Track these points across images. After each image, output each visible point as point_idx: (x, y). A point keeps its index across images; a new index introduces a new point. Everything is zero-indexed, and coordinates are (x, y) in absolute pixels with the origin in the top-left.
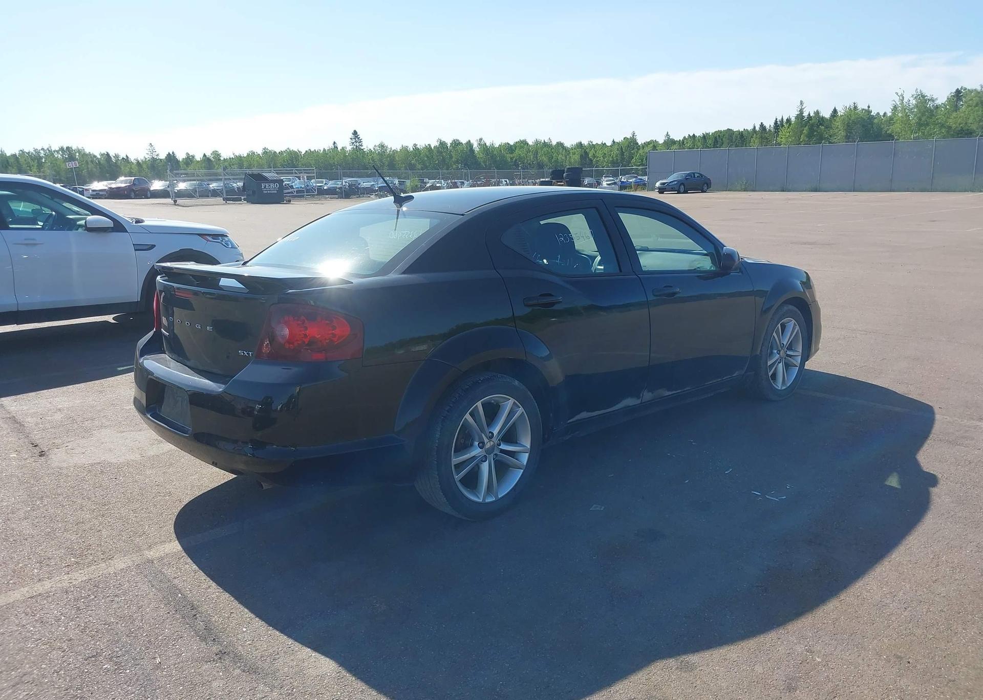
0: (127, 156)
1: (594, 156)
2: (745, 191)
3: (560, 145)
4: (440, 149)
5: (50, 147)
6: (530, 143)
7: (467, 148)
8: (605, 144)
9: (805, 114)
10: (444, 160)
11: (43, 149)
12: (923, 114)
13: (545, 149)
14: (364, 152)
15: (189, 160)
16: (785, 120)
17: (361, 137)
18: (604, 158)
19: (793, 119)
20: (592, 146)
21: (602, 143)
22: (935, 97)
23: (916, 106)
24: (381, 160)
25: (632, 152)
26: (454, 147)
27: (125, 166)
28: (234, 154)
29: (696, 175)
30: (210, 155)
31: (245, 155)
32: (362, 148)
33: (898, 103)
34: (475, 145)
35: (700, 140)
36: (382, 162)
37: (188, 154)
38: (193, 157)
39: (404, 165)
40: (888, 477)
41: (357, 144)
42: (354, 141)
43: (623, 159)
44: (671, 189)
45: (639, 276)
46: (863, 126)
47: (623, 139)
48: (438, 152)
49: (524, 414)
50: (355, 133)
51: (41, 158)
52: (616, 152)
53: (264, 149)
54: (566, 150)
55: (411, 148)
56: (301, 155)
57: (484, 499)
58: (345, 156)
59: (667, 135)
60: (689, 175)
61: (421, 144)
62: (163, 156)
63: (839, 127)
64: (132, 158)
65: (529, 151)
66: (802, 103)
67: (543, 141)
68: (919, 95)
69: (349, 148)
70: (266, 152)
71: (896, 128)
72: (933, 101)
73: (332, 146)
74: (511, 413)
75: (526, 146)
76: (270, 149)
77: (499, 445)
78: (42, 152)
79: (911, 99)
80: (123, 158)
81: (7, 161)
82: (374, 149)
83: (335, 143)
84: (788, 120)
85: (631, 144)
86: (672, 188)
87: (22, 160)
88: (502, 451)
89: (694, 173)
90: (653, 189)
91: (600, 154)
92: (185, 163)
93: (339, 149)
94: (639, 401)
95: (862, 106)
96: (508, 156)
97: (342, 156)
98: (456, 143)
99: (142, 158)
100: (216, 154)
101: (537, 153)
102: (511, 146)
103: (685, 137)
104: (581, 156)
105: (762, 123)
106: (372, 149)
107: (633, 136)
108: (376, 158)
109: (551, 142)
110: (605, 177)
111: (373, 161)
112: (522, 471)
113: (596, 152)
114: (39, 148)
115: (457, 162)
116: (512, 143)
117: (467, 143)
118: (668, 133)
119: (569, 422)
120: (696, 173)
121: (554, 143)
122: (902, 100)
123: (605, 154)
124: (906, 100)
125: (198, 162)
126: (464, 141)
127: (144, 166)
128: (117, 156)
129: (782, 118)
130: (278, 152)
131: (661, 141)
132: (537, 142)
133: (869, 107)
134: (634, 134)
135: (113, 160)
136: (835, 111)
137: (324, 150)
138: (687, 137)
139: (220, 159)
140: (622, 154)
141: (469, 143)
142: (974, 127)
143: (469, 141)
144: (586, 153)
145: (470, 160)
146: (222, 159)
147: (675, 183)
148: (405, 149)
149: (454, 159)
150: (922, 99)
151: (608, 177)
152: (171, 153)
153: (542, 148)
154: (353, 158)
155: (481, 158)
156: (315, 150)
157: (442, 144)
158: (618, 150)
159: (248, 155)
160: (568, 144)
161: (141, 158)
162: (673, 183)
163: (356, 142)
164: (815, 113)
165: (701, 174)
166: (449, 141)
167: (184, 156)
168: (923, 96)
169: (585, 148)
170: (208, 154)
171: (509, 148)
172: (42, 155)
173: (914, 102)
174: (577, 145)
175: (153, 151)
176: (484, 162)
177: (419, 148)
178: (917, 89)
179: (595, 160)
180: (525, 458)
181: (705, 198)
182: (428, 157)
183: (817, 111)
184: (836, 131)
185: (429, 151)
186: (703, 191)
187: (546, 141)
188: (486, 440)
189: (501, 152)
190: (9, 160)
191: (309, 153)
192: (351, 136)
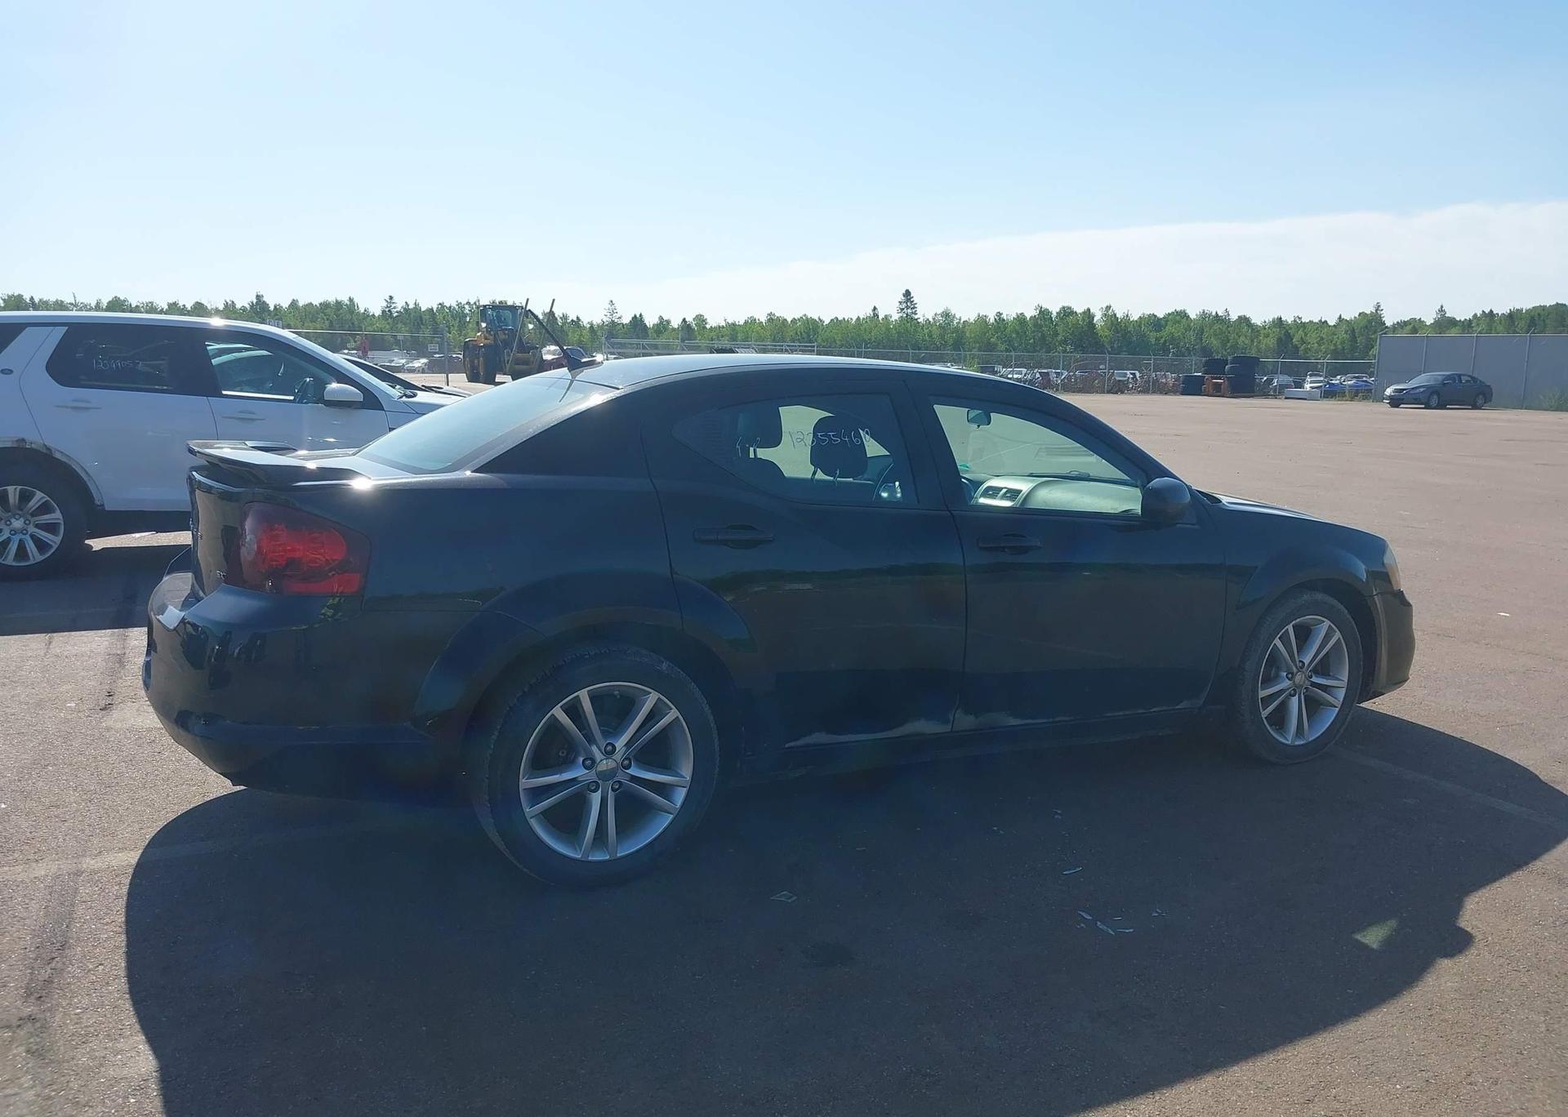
0: (578, 318)
1: (1303, 342)
3: (1244, 320)
4: (1039, 322)
5: (479, 301)
6: (1193, 316)
7: (1083, 320)
8: (1326, 322)
10: (1043, 337)
11: (468, 303)
13: (1216, 327)
14: (918, 323)
15: (663, 326)
17: (915, 300)
18: (1320, 345)
20: (1300, 325)
21: (1320, 321)
24: (942, 336)
25: (1373, 336)
26: (1062, 319)
27: (574, 332)
28: (725, 320)
29: (1464, 379)
30: (691, 320)
31: (742, 323)
32: (916, 317)
34: (1098, 317)
35: (1503, 322)
36: (943, 339)
37: (661, 318)
38: (668, 322)
39: (978, 345)
40: (1370, 925)
41: (909, 311)
42: (904, 305)
43: (1353, 348)
44: (1413, 401)
45: (953, 512)
47: (1357, 316)
48: (1036, 325)
49: (679, 720)
50: (907, 293)
51: (465, 316)
52: (1342, 335)
53: (769, 315)
54: (1253, 330)
55: (992, 319)
56: (822, 325)
57: (586, 854)
58: (888, 329)
59: (1441, 310)
60: (1448, 377)
61: (1010, 314)
62: (626, 320)
64: (585, 321)
65: (1188, 329)
67: (1214, 314)
69: (895, 316)
70: (771, 319)
73: (870, 312)
74: (653, 717)
75: (1184, 320)
76: (777, 315)
77: (628, 767)
78: (467, 307)
80: (572, 320)
81: (421, 317)
82: (934, 319)
83: (875, 308)
85: (1372, 323)
86: (1416, 399)
87: (439, 317)
88: (634, 779)
89: (1460, 376)
90: (1381, 399)
91: (1312, 339)
92: (656, 331)
93: (880, 318)
94: (946, 728)
96: (1152, 336)
97: (883, 329)
98: (1067, 312)
99: (599, 322)
100: (700, 319)
101: (1202, 331)
102: (1159, 319)
103: (1475, 315)
104: (1280, 340)
106: (931, 320)
107: (1376, 310)
108: (936, 333)
109: (1229, 315)
110: (1311, 375)
111: (930, 336)
112: (672, 816)
113: (1306, 335)
114: (464, 302)
115: (1065, 342)
116: (1161, 315)
117: (1084, 313)
118: (1442, 307)
119: (787, 746)
120: (1464, 375)
121: (1234, 317)
123: (1322, 339)
125: (674, 329)
126: (1079, 309)
127: (599, 333)
128: (565, 317)
130: (789, 320)
131: (1429, 321)
132: (1204, 316)
134: (1378, 307)
135: (560, 322)
137: (858, 318)
138: (1479, 315)
139: (704, 328)
140: (1353, 338)
141: (1088, 314)
143: (1089, 310)
144: (1289, 337)
145: (1087, 340)
146: (708, 326)
147: (1422, 390)
148: (982, 320)
149: (1059, 338)
151: (1316, 375)
152: (638, 316)
153: (1211, 326)
154: (899, 333)
155: (1106, 337)
156: (844, 319)
157: (1044, 313)
158: (1346, 332)
159: (746, 322)
160: (1257, 320)
161: (597, 321)
162: (1418, 391)
163: (907, 307)
165: (1473, 378)
166: (1055, 309)
167: (656, 321)
169: (1287, 328)
170: (689, 319)
171: (1154, 323)
172: (467, 311)
174: (1273, 321)
175: (613, 312)
176: (1111, 342)
177: (1005, 318)
179: (1302, 348)
180: (680, 795)
181: (1475, 419)
182: (1018, 333)
185: (1021, 324)
187: (1220, 314)
188: (598, 755)
189: (1141, 328)
190: (424, 317)
191: (836, 322)
192: (901, 298)
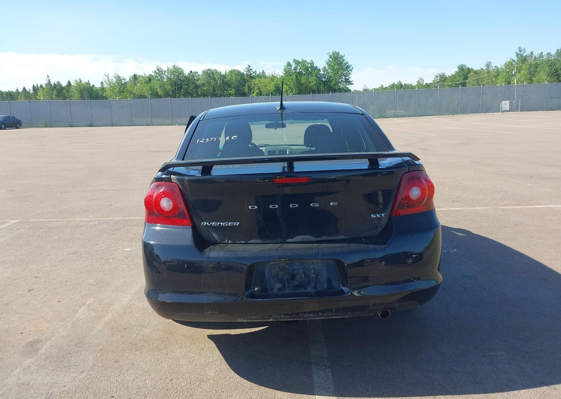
2: (45, 127)
9: (52, 83)
12: (121, 87)
16: (39, 86)
19: (44, 86)
22: (125, 78)
23: (117, 82)
33: (107, 80)
46: (88, 92)
60: (6, 117)
63: (75, 91)
66: (48, 76)
68: (117, 76)
71: (108, 93)
72: (125, 80)
79: (113, 78)
84: (41, 86)
89: (9, 117)
95: (84, 81)
105: (24, 87)
122: (108, 79)
124: (110, 79)
129: (37, 85)
133: (89, 81)
136: (69, 82)
142: (146, 94)
150: (118, 78)
164: (57, 83)
165: (13, 117)
168: (119, 77)
173: (115, 80)
178: (115, 73)
183: (59, 82)
184: (73, 93)
186: (17, 128)
